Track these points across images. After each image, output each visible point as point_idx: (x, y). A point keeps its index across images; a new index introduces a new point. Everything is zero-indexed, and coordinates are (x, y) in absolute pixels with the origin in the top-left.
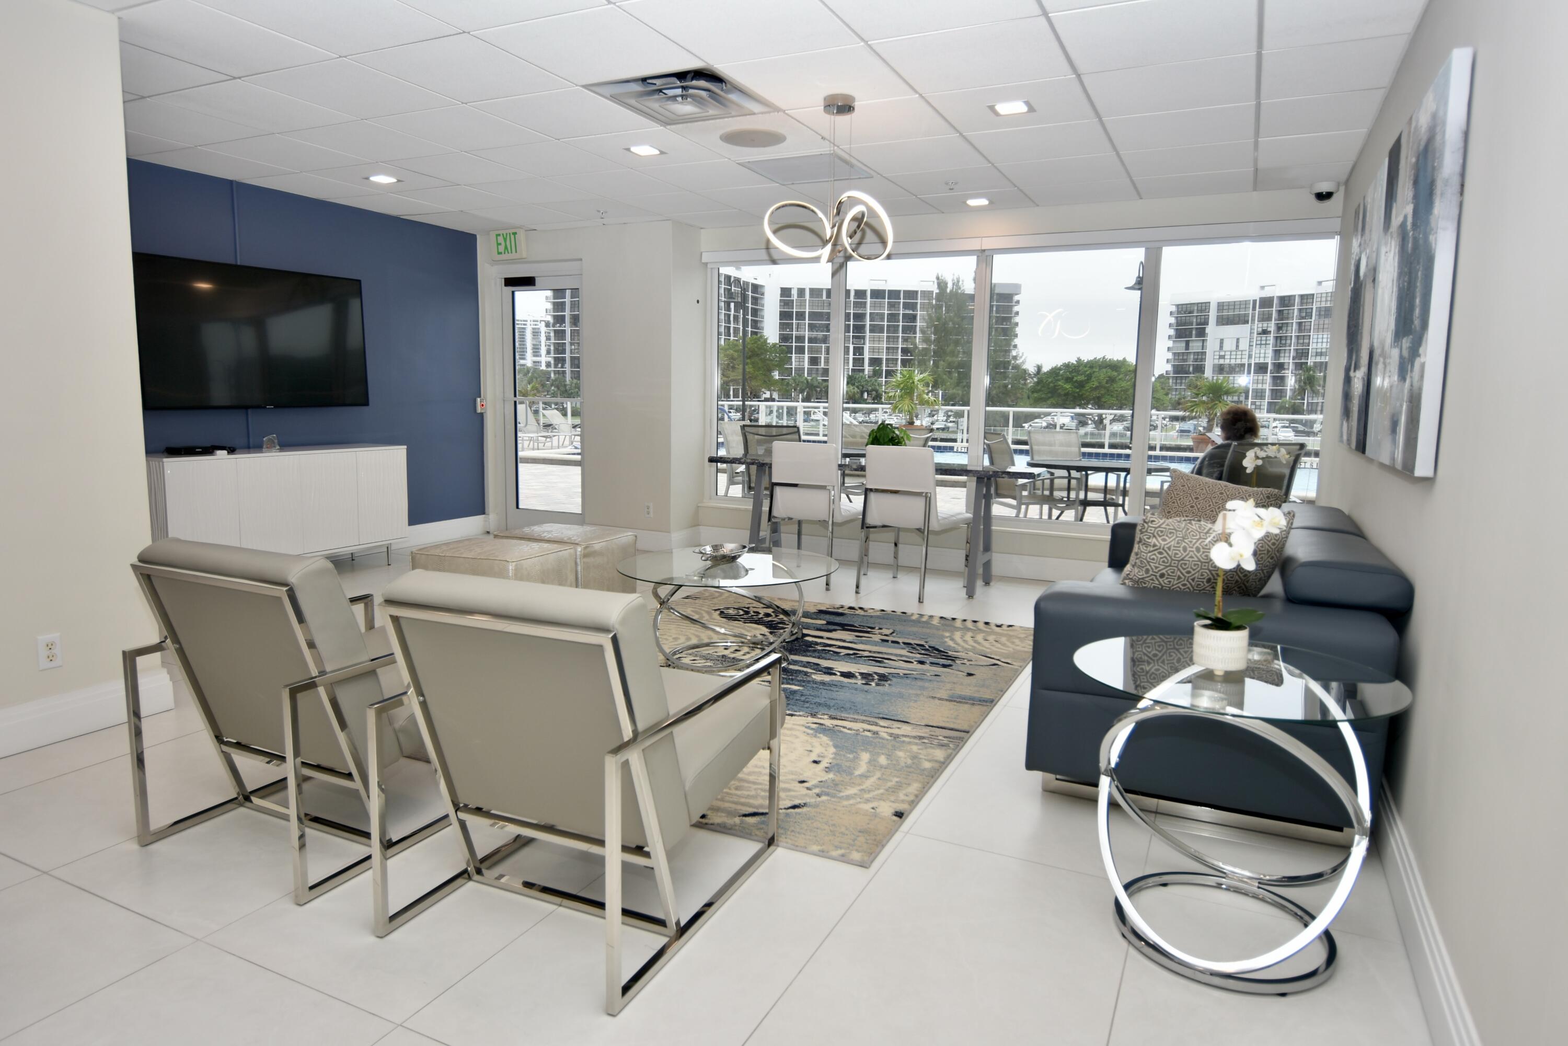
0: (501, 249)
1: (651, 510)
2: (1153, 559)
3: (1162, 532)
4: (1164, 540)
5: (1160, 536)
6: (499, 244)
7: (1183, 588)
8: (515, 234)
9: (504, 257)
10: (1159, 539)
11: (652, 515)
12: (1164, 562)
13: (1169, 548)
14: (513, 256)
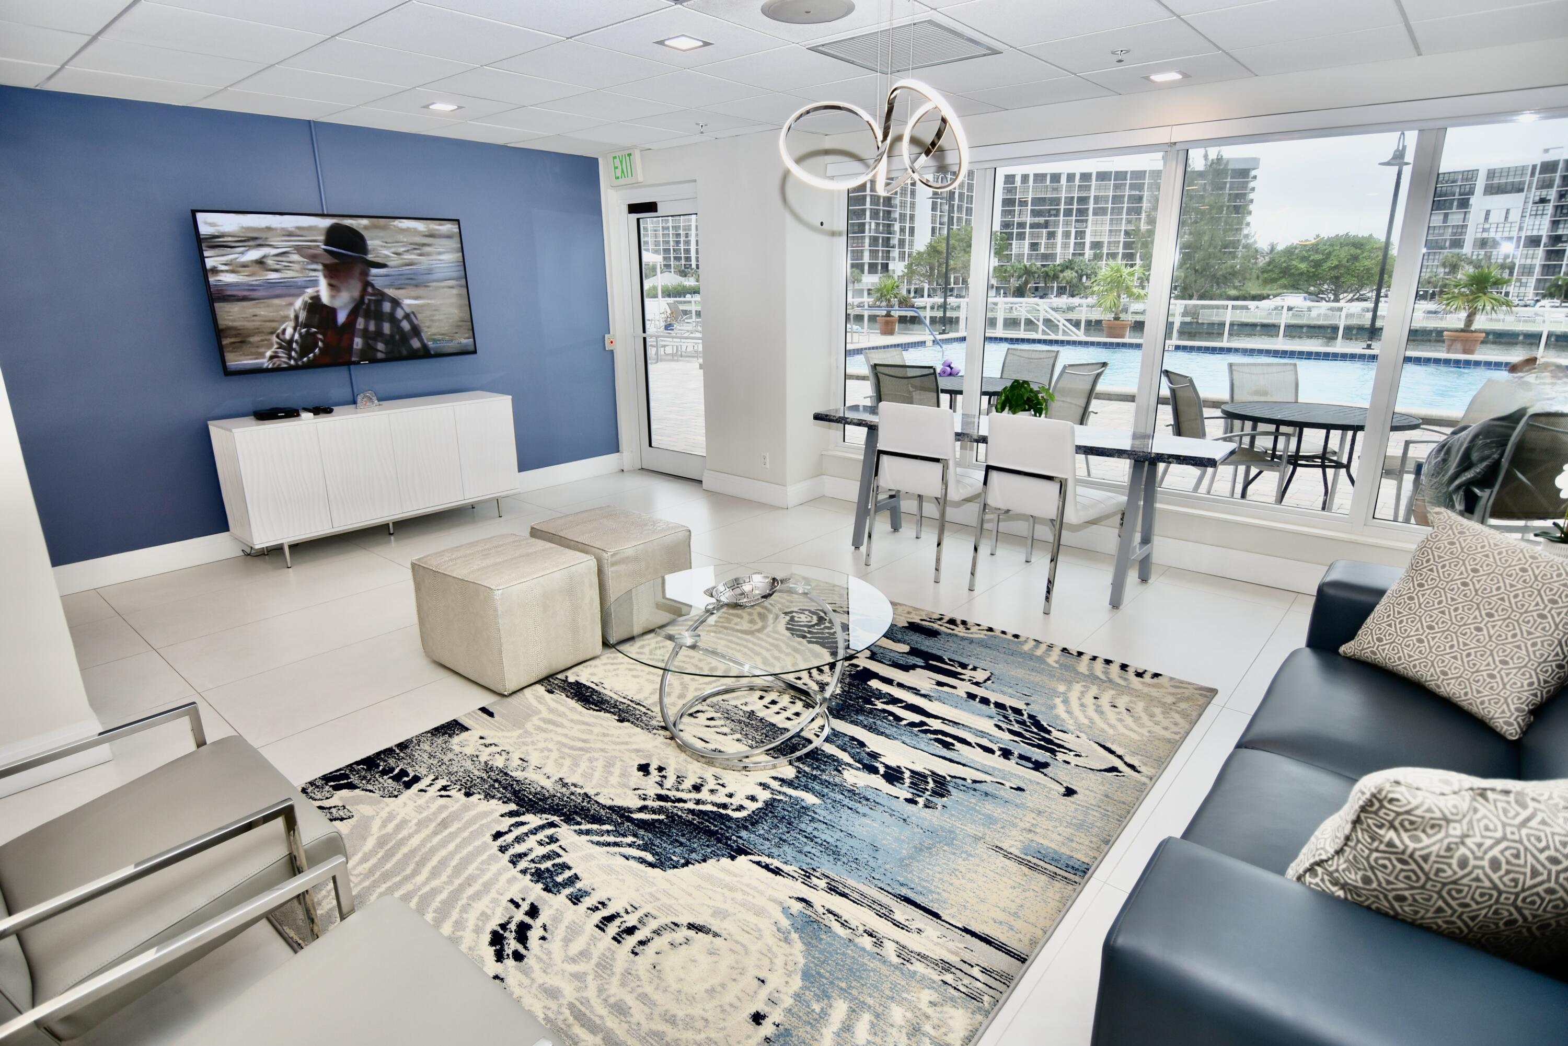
0: (619, 174)
1: (768, 460)
2: (1385, 867)
3: (1412, 823)
4: (1416, 839)
5: (1406, 830)
6: (616, 168)
7: (1445, 926)
8: (630, 155)
9: (621, 181)
10: (1405, 836)
11: (768, 465)
12: (1408, 878)
13: (1425, 858)
14: (629, 180)
